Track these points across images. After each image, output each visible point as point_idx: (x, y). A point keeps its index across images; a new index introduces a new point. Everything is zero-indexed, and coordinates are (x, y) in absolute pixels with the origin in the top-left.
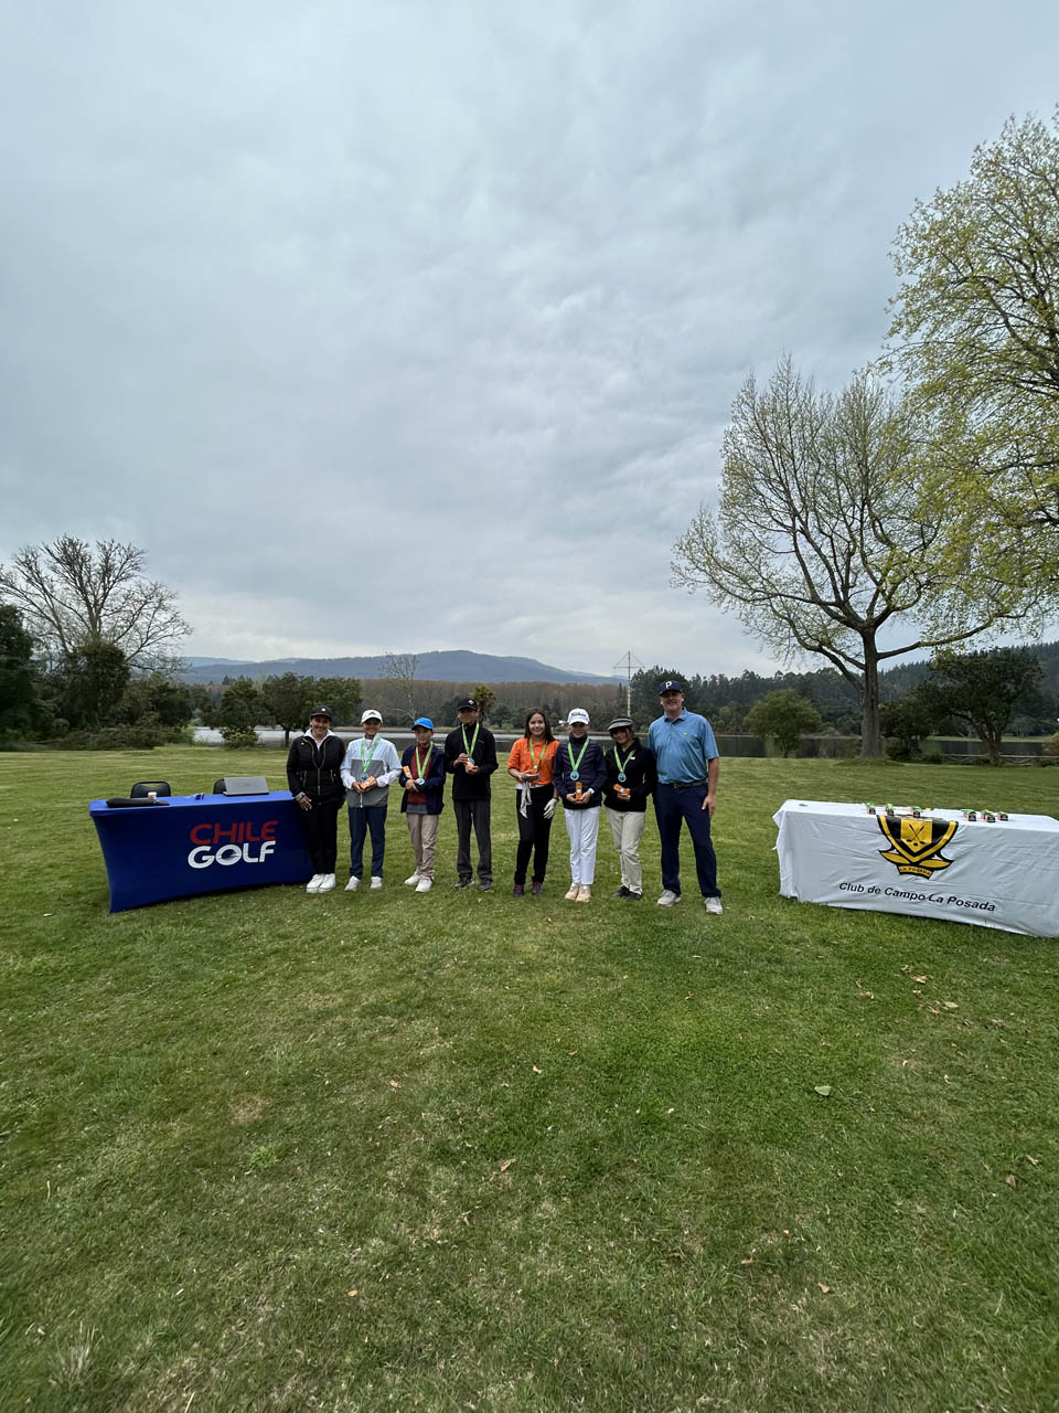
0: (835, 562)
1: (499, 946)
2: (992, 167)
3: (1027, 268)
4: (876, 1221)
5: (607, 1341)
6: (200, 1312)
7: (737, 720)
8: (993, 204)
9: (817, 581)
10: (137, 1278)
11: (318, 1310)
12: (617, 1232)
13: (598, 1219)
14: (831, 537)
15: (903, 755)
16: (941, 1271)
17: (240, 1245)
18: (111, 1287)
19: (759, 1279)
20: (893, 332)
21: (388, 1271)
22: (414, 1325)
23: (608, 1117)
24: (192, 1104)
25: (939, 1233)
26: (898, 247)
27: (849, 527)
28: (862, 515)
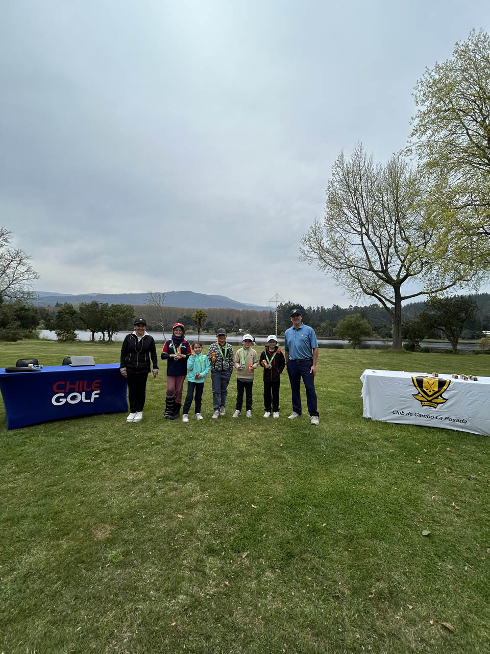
0: (382, 251)
1: (225, 445)
2: (463, 54)
3: (478, 106)
4: (430, 574)
5: (307, 638)
6: (91, 638)
7: (330, 330)
8: (463, 73)
9: (372, 259)
10: (54, 623)
11: (156, 633)
12: (306, 586)
13: (295, 580)
14: (380, 237)
15: (411, 348)
16: (463, 596)
17: (109, 602)
18: (40, 628)
19: (378, 604)
20: (413, 134)
21: (190, 612)
22: (208, 638)
23: (293, 528)
24: (71, 530)
25: (461, 578)
26: (417, 91)
27: (388, 233)
28: (395, 227)
